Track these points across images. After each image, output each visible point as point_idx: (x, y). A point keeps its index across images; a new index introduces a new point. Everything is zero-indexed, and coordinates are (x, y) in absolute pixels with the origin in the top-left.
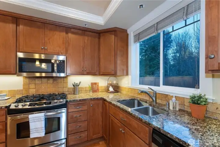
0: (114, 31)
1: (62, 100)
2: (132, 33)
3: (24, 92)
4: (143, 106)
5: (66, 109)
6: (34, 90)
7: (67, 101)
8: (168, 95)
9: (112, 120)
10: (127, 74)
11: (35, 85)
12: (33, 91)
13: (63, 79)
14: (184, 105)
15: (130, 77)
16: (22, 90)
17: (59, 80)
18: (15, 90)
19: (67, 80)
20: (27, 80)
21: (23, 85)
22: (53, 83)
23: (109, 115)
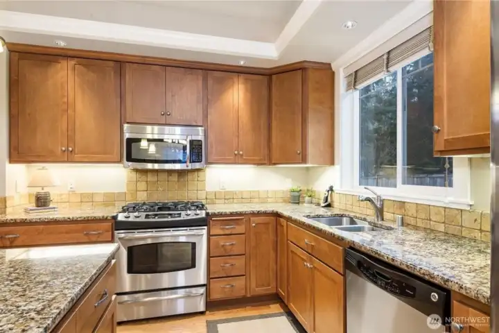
0: (300, 69)
1: (198, 212)
2: (341, 70)
3: (129, 197)
4: (356, 224)
5: (206, 227)
6: (145, 194)
7: (207, 214)
8: (404, 202)
9: (292, 252)
10: (332, 163)
11: (147, 184)
12: (142, 197)
13: (196, 173)
14: (430, 220)
15: (337, 167)
16: (125, 193)
17: (190, 176)
18: (114, 193)
19: (205, 176)
20: (134, 175)
21: (127, 184)
22: (178, 181)
23: (288, 244)
